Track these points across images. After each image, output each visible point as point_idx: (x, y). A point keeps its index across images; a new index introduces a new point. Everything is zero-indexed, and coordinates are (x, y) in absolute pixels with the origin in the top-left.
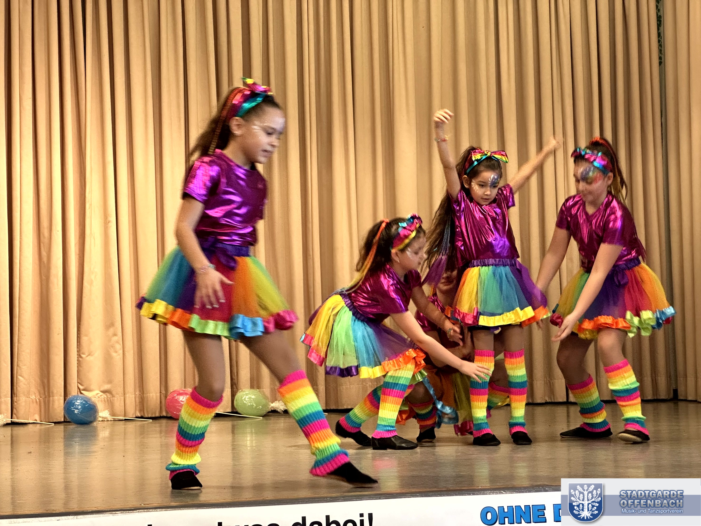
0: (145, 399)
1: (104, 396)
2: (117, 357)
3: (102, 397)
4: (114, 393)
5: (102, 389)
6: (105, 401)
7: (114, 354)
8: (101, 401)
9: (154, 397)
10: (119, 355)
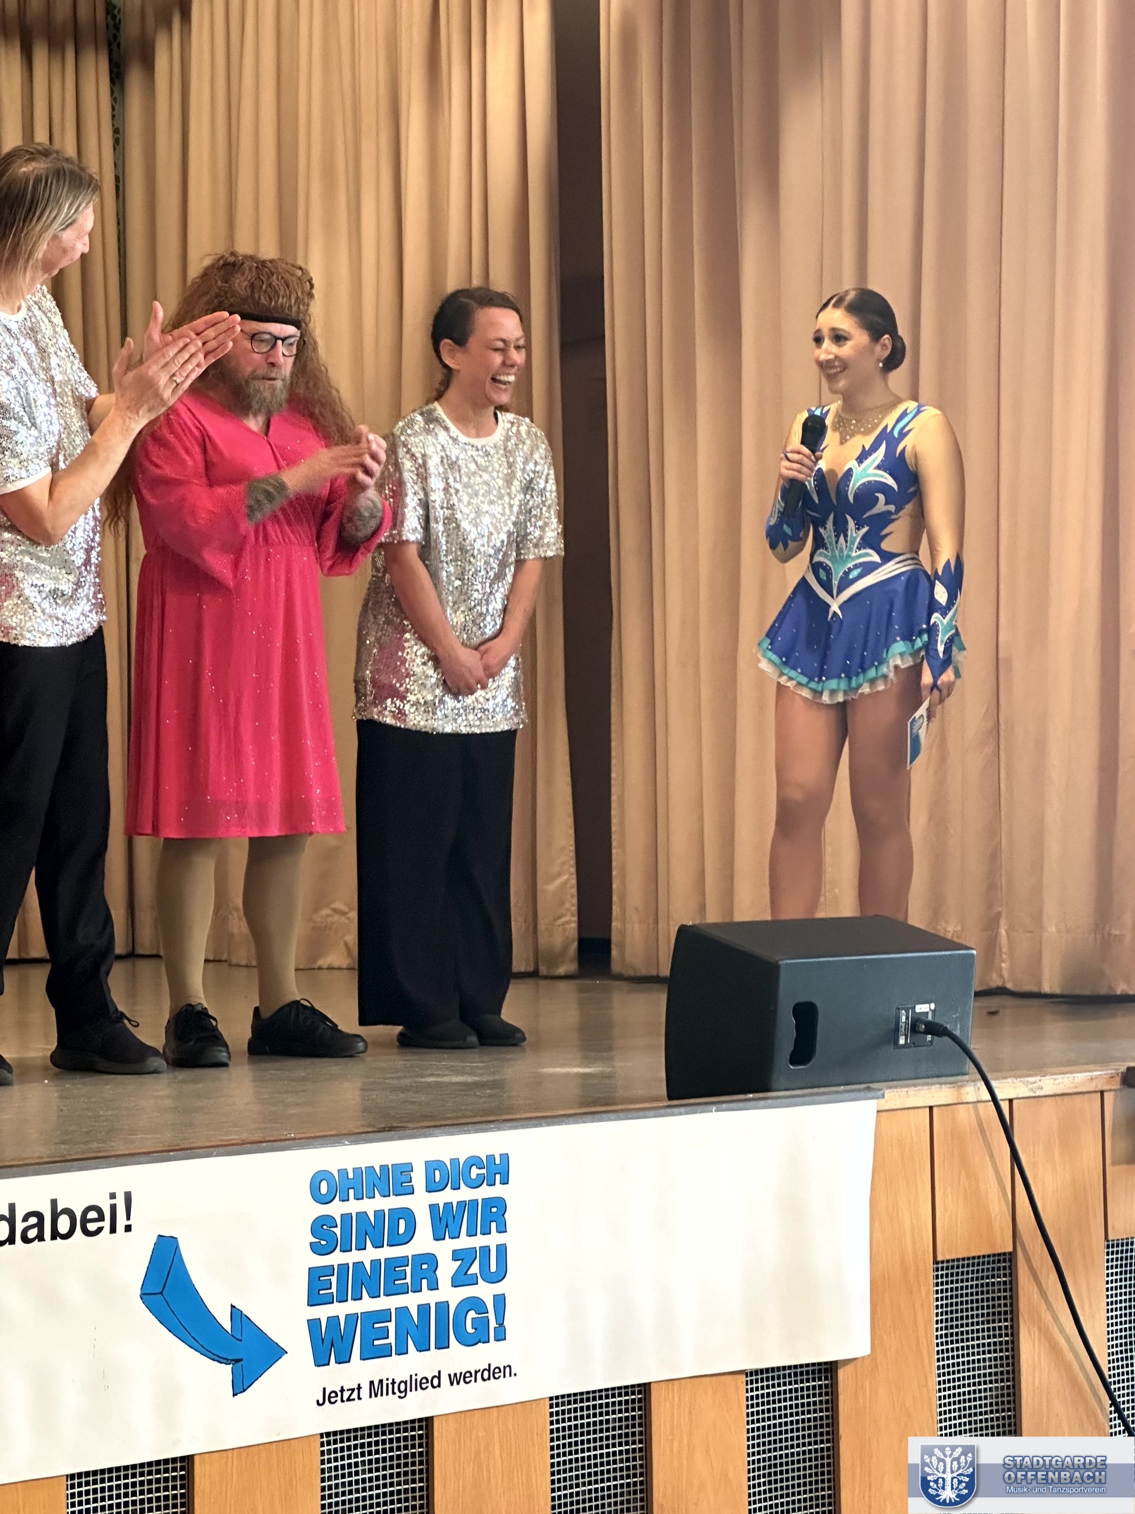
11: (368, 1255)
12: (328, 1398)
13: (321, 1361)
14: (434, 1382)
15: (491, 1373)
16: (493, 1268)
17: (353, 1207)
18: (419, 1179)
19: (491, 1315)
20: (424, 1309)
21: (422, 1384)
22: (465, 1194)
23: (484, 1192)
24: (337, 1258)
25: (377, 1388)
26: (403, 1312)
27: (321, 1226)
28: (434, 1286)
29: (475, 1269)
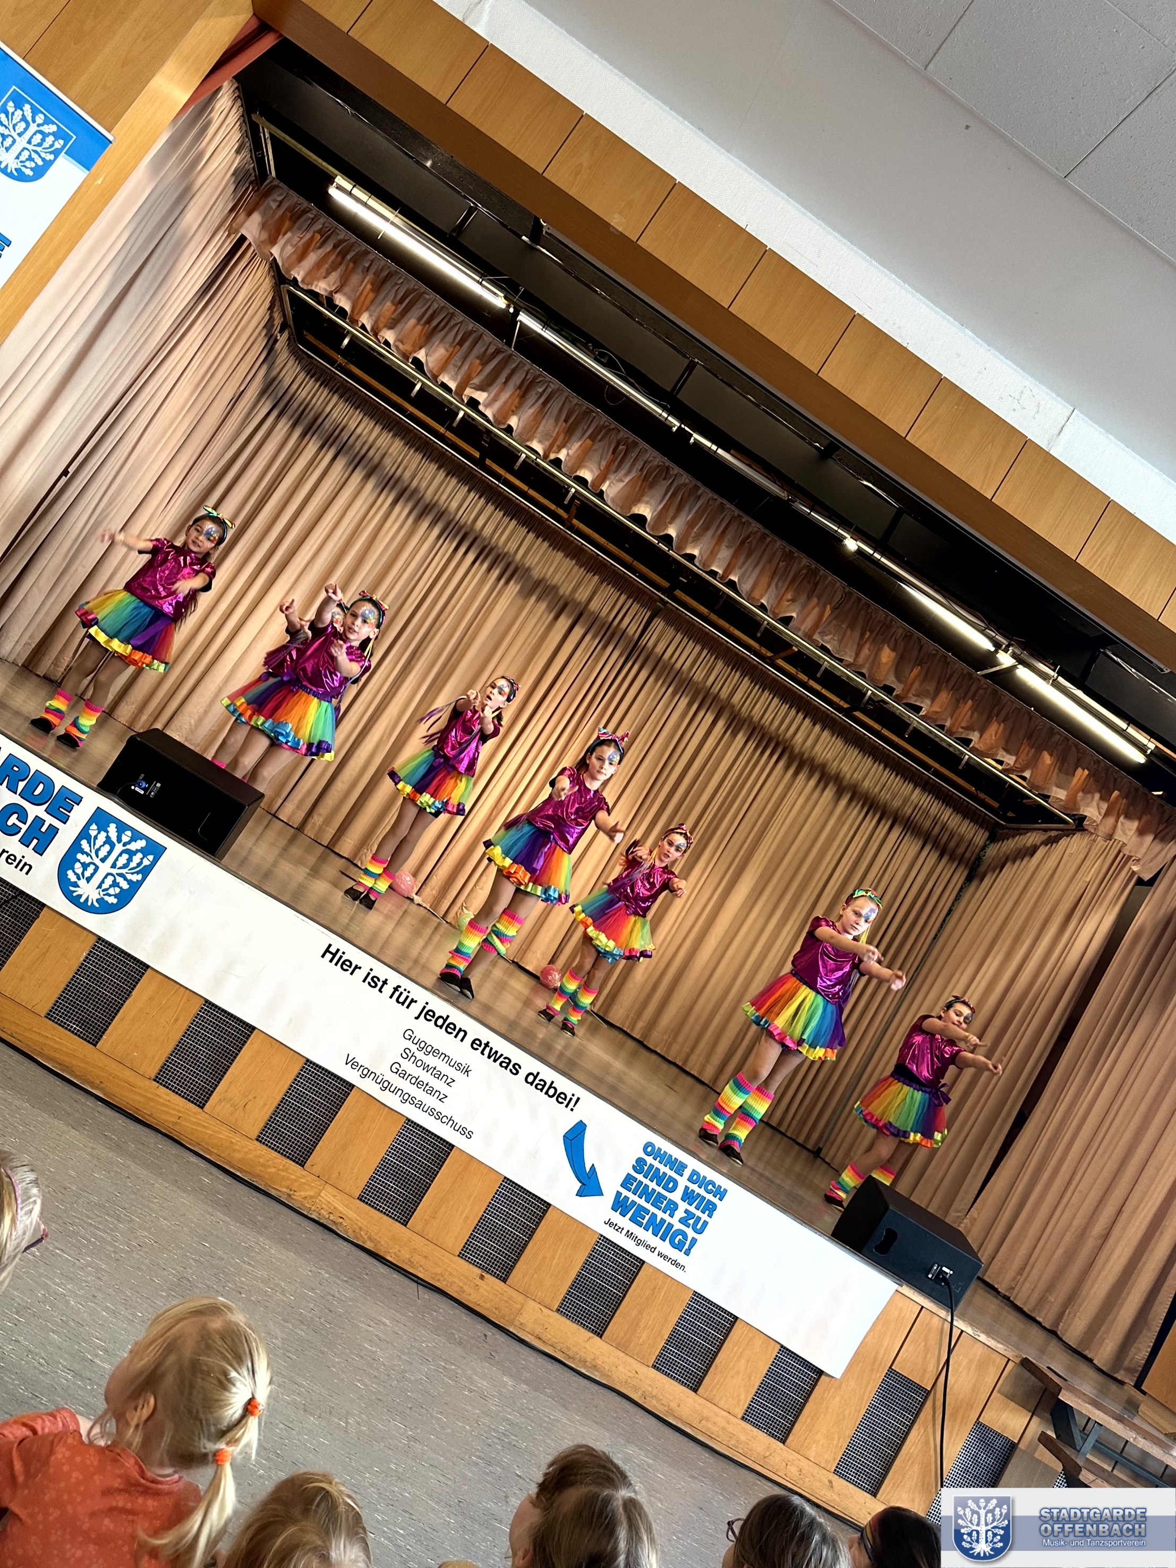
11: (653, 1185)
12: (609, 1223)
13: (614, 1208)
14: (653, 1249)
15: (675, 1263)
16: (698, 1227)
17: (656, 1164)
18: (687, 1173)
19: (688, 1243)
20: (663, 1221)
21: (647, 1246)
22: (702, 1192)
23: (709, 1197)
24: (640, 1177)
25: (629, 1235)
26: (654, 1215)
27: (640, 1161)
28: (671, 1216)
29: (691, 1222)
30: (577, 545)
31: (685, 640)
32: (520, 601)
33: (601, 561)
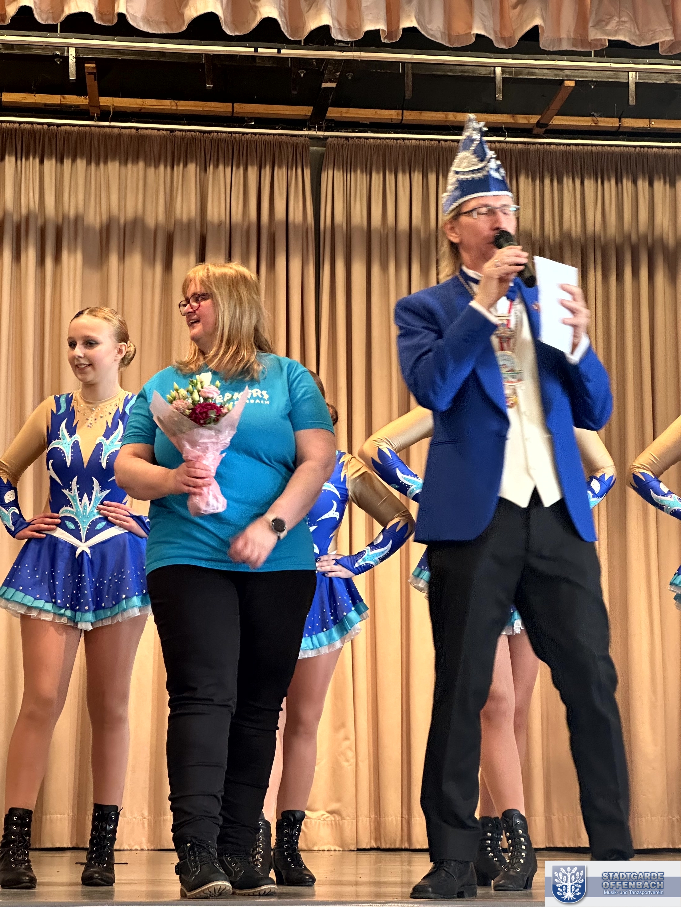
0: (383, 825)
1: (331, 818)
2: (348, 767)
3: (329, 819)
4: (344, 814)
5: (329, 809)
6: (332, 824)
7: (345, 764)
8: (328, 824)
9: (394, 822)
10: (350, 765)
30: (130, 136)
31: (390, 178)
32: (95, 278)
33: (183, 138)
